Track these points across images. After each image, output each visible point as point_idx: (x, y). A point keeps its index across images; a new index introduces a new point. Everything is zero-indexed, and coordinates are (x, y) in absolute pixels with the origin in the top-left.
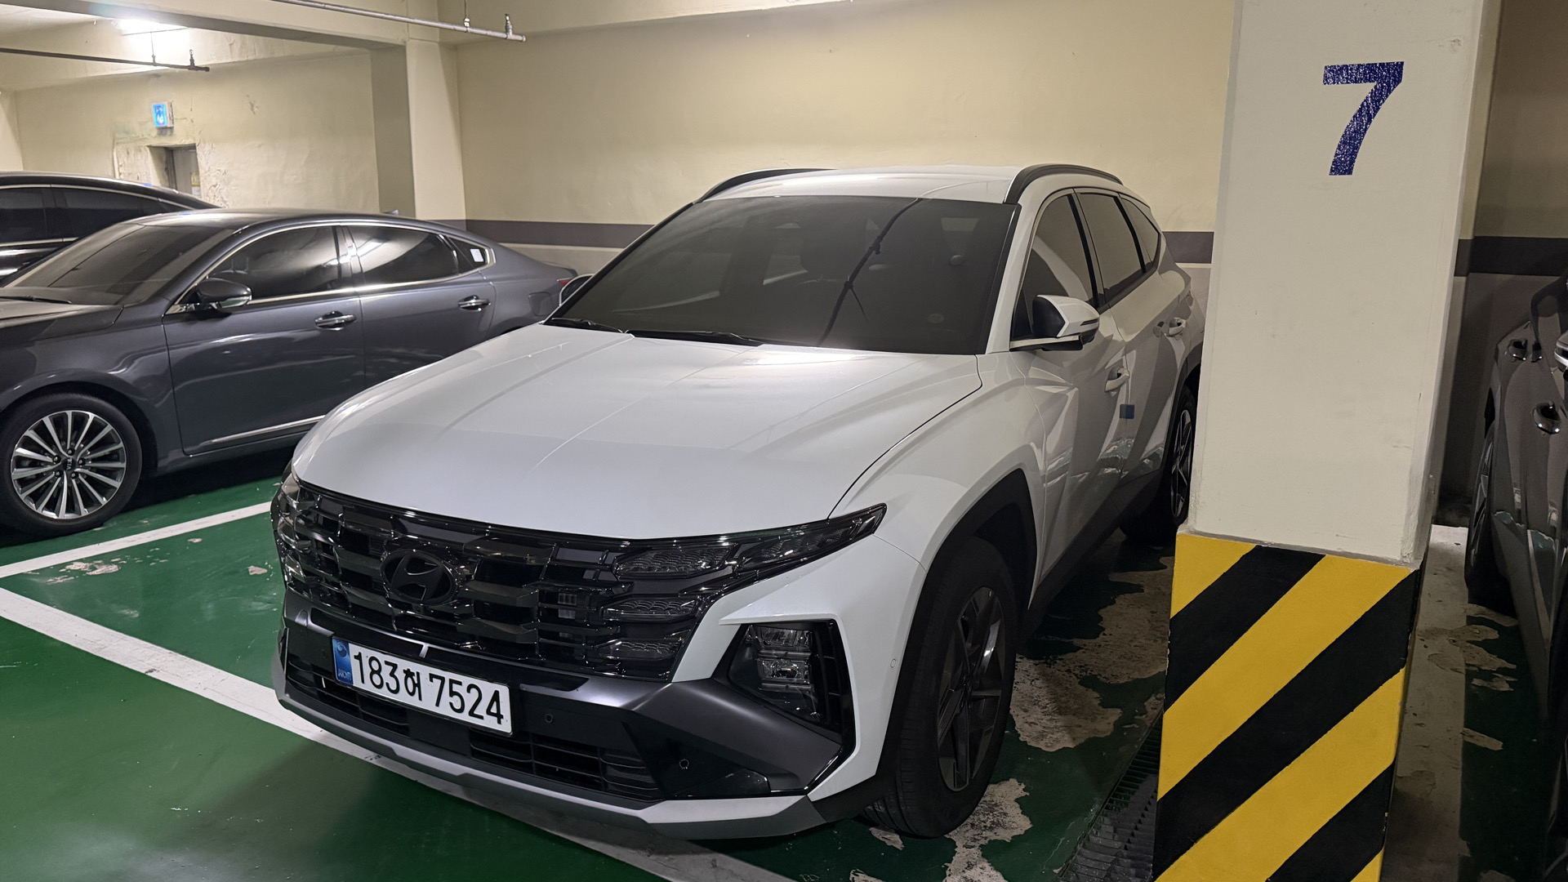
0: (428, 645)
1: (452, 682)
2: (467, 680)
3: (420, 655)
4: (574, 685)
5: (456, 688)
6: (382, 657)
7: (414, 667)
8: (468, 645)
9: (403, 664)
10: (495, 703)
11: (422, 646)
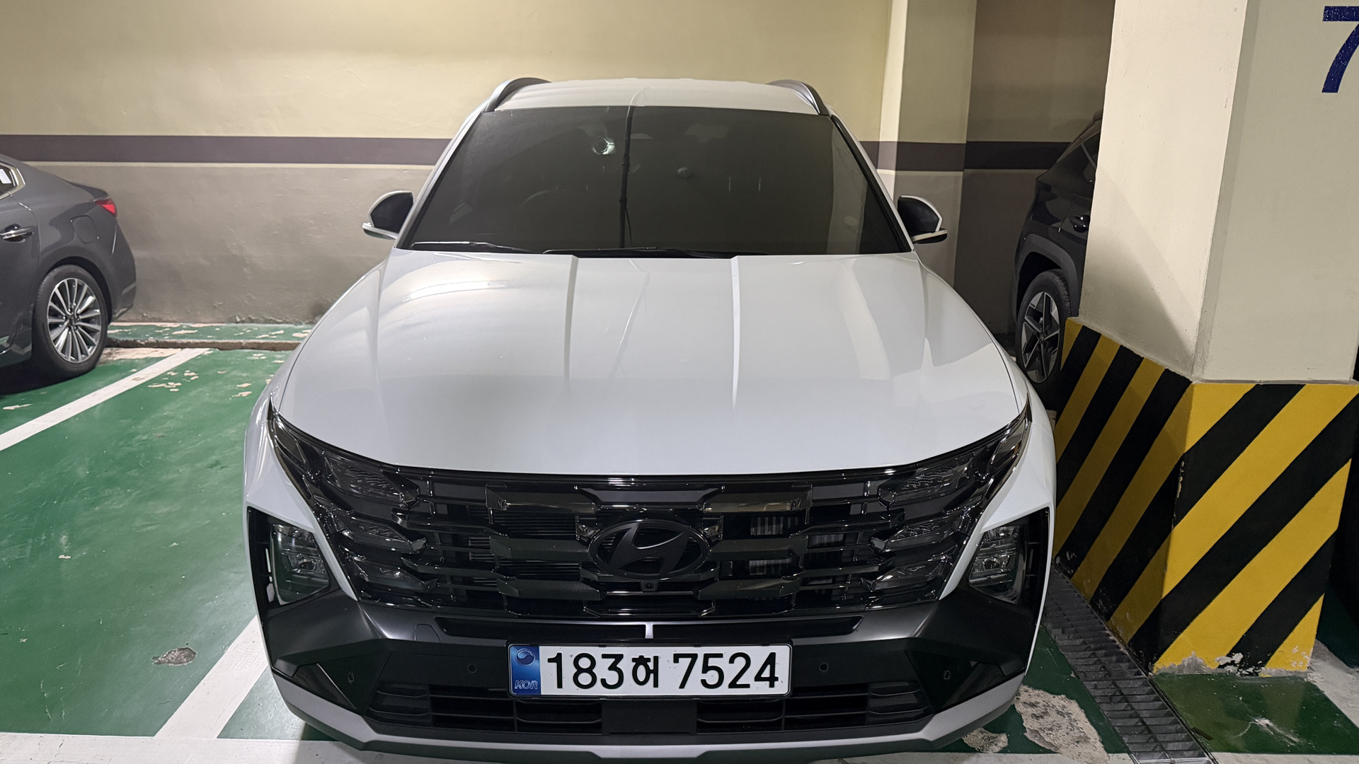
0: (652, 624)
1: (707, 657)
2: (728, 651)
3: (646, 637)
4: (847, 628)
5: (712, 662)
6: (596, 651)
7: (648, 652)
8: (705, 612)
9: (630, 653)
10: (769, 667)
11: (644, 626)
